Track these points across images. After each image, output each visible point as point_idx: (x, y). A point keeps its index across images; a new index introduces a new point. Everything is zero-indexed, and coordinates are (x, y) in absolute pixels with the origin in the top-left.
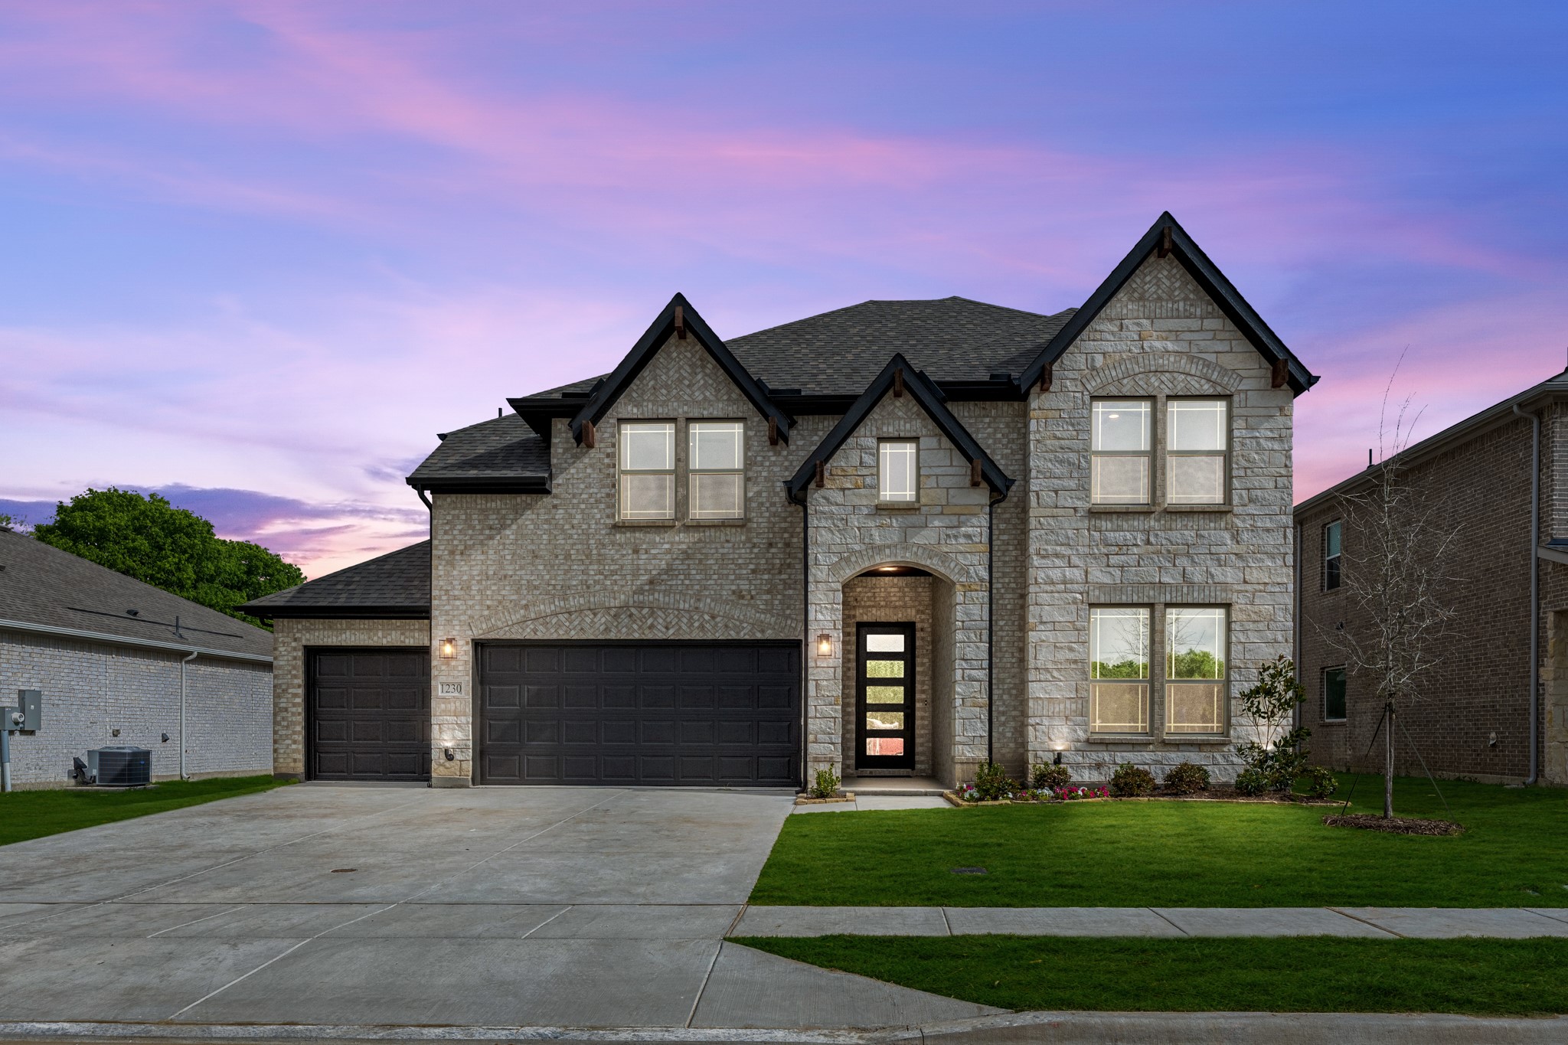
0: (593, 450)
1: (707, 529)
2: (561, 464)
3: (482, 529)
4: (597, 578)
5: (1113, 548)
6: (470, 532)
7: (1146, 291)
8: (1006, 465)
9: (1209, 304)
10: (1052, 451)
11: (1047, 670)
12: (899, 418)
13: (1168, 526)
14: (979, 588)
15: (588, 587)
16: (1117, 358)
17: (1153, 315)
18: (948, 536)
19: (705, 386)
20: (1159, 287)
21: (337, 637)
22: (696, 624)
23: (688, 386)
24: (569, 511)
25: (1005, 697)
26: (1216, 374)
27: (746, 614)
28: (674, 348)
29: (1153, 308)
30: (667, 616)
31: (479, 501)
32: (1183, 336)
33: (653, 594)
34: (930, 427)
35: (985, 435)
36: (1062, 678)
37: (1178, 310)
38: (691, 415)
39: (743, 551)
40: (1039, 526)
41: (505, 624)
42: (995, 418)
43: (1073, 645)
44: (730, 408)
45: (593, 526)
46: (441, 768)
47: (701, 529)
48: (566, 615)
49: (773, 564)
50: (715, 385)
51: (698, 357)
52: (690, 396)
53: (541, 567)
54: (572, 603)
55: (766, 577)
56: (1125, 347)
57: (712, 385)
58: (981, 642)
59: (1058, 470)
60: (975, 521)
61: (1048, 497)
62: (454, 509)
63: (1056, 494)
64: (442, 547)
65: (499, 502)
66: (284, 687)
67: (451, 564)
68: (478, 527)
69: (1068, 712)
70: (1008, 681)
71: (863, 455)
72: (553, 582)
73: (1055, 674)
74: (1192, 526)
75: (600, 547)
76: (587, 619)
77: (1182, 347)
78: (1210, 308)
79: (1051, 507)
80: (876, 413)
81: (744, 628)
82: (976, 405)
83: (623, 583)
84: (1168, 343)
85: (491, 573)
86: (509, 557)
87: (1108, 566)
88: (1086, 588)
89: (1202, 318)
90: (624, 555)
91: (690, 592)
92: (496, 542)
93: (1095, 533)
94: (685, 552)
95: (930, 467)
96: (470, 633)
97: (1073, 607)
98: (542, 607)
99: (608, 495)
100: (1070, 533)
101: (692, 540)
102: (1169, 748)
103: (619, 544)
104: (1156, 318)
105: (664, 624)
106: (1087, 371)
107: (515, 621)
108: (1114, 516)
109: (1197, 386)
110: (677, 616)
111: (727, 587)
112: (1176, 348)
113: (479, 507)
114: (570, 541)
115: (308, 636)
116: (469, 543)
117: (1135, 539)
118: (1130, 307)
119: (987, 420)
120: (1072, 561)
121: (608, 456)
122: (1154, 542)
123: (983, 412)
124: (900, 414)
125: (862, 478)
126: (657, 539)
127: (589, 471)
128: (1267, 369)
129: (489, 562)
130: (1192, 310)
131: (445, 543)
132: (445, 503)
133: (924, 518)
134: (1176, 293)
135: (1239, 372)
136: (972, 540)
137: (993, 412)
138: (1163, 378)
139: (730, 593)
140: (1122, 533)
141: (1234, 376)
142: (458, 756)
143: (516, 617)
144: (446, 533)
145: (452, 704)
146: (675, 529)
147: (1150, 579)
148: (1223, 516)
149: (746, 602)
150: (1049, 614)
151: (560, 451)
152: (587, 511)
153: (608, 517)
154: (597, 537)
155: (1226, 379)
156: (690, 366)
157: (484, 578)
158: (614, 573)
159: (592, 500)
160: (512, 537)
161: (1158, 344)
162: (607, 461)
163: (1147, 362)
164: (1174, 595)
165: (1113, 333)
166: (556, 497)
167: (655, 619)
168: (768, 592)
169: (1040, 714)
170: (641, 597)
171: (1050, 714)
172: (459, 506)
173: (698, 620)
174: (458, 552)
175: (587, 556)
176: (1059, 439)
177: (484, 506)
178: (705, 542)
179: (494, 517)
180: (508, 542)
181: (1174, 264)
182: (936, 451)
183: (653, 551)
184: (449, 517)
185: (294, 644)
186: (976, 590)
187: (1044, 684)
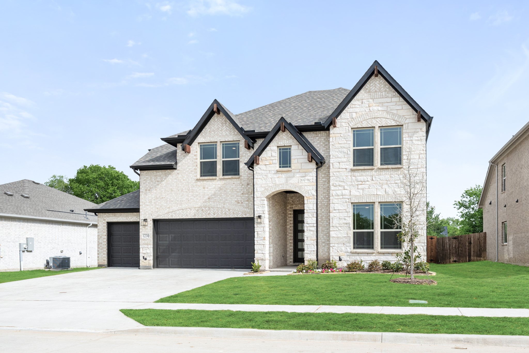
0: (190, 154)
1: (227, 179)
2: (180, 159)
3: (156, 182)
4: (191, 197)
5: (360, 182)
6: (152, 183)
7: (371, 89)
8: (324, 154)
9: (394, 92)
10: (337, 148)
11: (336, 227)
12: (285, 139)
13: (379, 174)
14: (312, 198)
15: (189, 201)
16: (361, 114)
17: (373, 98)
18: (301, 180)
19: (226, 130)
20: (376, 87)
21: (117, 219)
22: (224, 213)
23: (221, 130)
24: (183, 175)
25: (324, 237)
26: (397, 117)
27: (240, 209)
28: (216, 118)
29: (373, 95)
30: (214, 210)
31: (154, 173)
32: (384, 104)
33: (209, 203)
34: (295, 142)
35: (317, 143)
36: (342, 230)
37: (382, 95)
38: (222, 141)
39: (239, 187)
40: (333, 175)
41: (163, 214)
42: (320, 137)
43: (346, 218)
44: (234, 137)
45: (190, 180)
46: (143, 263)
47: (225, 180)
48: (182, 210)
49: (249, 191)
50: (229, 130)
51: (224, 120)
52: (221, 134)
53: (174, 194)
54: (183, 206)
55: (247, 195)
56: (363, 110)
57: (228, 130)
58: (313, 217)
59: (340, 155)
60: (311, 174)
61: (336, 165)
62: (147, 175)
63: (339, 164)
64: (143, 188)
65: (160, 173)
66: (101, 236)
67: (146, 194)
68: (154, 181)
69: (344, 242)
70: (326, 231)
71: (272, 153)
72: (177, 199)
73: (340, 228)
74: (388, 174)
75: (192, 187)
76: (188, 211)
77: (385, 108)
78: (394, 94)
79: (337, 168)
80: (277, 138)
81: (239, 214)
82: (313, 133)
83: (200, 199)
84: (379, 107)
85: (158, 196)
86: (163, 191)
87: (358, 189)
88: (350, 197)
89: (391, 98)
90: (200, 189)
91: (221, 201)
92: (160, 186)
93: (353, 177)
94: (220, 188)
95: (295, 156)
96: (152, 217)
97: (346, 204)
98: (174, 208)
99: (195, 169)
100: (344, 177)
101: (222, 184)
102: (380, 254)
103: (199, 186)
104: (375, 99)
105: (213, 213)
106: (350, 119)
107: (166, 213)
108: (360, 171)
109: (390, 122)
110: (217, 210)
111: (234, 200)
112: (382, 109)
113: (154, 174)
114: (183, 185)
115: (108, 219)
116: (152, 187)
117: (368, 179)
118: (365, 95)
119: (317, 138)
120: (345, 187)
121: (195, 155)
122: (374, 180)
123: (316, 135)
124: (285, 138)
125: (272, 161)
126: (211, 183)
127: (189, 161)
128: (416, 115)
129: (157, 193)
130: (388, 95)
131: (144, 187)
132: (144, 174)
133: (293, 174)
134: (382, 89)
135: (405, 116)
136: (310, 181)
137: (319, 135)
138: (377, 120)
139: (235, 201)
140: (363, 177)
141: (404, 118)
142: (148, 259)
143: (166, 211)
144: (144, 184)
145: (146, 241)
146: (216, 180)
147: (373, 193)
148: (400, 169)
149: (240, 205)
150: (337, 207)
151: (180, 154)
152: (188, 175)
153: (195, 176)
154: (191, 183)
155: (400, 119)
156: (221, 123)
157: (156, 198)
158: (197, 195)
159: (190, 171)
160: (165, 184)
161: (375, 108)
162: (195, 157)
163: (371, 115)
164: (382, 199)
165: (359, 105)
166: (178, 170)
167: (210, 211)
168: (247, 201)
169: (334, 243)
170: (206, 204)
171: (338, 243)
172: (148, 174)
173: (224, 211)
174: (148, 190)
175: (188, 190)
176: (340, 144)
177: (156, 174)
178: (226, 184)
179: (159, 178)
180: (163, 186)
181: (381, 79)
182: (297, 150)
183: (209, 188)
184: (145, 178)
185: (104, 221)
186: (311, 199)
187: (335, 232)
